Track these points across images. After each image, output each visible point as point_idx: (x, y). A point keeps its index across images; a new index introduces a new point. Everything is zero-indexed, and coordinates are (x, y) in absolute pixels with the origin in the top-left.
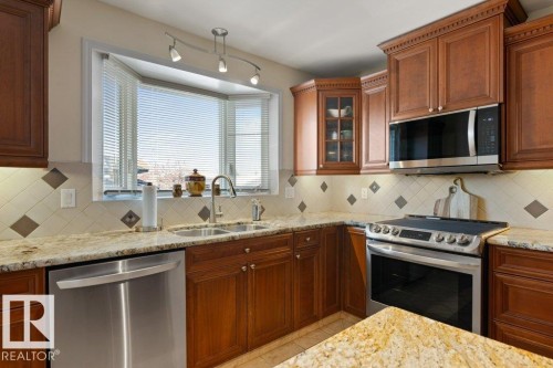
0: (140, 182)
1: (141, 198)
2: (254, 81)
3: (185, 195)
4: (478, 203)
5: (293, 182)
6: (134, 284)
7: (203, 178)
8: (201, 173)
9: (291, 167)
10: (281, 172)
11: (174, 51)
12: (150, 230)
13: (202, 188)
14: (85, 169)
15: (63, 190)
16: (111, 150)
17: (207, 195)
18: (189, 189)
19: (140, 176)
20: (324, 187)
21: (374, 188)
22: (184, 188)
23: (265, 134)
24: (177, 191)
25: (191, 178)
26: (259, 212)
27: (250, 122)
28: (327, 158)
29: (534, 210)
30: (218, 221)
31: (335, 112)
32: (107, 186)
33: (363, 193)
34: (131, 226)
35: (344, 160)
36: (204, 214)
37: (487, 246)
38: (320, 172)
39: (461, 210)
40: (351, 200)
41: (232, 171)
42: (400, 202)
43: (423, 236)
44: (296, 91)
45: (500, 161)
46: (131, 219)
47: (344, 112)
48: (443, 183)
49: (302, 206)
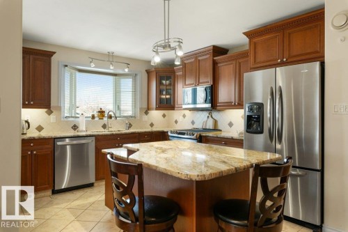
2: (126, 70)
3: (97, 119)
5: (146, 113)
6: (72, 145)
7: (104, 112)
8: (103, 110)
9: (146, 106)
10: (141, 109)
11: (92, 64)
12: (82, 131)
13: (104, 116)
14: (59, 108)
15: (52, 116)
17: (105, 119)
18: (98, 116)
20: (164, 116)
21: (184, 116)
22: (96, 116)
23: (134, 92)
24: (93, 117)
25: (99, 112)
26: (130, 126)
28: (160, 103)
29: (231, 125)
30: (110, 129)
31: (164, 82)
32: (66, 115)
33: (180, 119)
34: (75, 129)
35: (167, 104)
36: (104, 126)
37: (201, 137)
38: (158, 108)
39: (210, 125)
40: (176, 122)
41: (119, 108)
42: (193, 123)
43: (183, 134)
44: (148, 72)
45: (212, 106)
46: (75, 127)
47: (168, 82)
48: (206, 114)
49: (152, 125)
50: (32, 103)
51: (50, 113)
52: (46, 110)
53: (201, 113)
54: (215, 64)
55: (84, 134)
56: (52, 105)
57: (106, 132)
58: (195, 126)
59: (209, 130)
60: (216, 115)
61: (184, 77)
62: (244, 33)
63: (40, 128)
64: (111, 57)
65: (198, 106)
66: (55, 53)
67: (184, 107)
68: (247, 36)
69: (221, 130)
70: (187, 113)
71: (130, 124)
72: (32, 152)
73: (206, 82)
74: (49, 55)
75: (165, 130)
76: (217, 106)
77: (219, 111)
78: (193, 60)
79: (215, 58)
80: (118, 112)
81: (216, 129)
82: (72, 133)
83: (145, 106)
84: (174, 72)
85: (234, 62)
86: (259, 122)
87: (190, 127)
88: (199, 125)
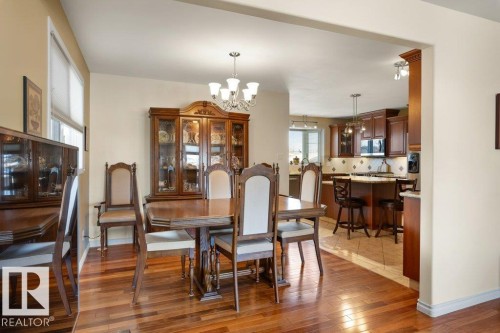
2: (315, 127)
3: (294, 164)
4: (389, 167)
5: (330, 160)
7: (298, 159)
9: (329, 155)
10: (325, 157)
13: (298, 162)
17: (299, 165)
20: (344, 162)
21: (362, 162)
23: (320, 143)
27: (314, 138)
29: (401, 169)
33: (358, 164)
35: (347, 153)
38: (339, 156)
39: (384, 169)
40: (355, 167)
41: (307, 156)
42: (370, 168)
44: (331, 127)
45: (385, 154)
48: (381, 160)
49: (334, 169)
53: (376, 159)
54: (388, 122)
58: (372, 170)
60: (389, 161)
64: (305, 118)
65: (374, 154)
67: (362, 155)
69: (393, 173)
70: (364, 160)
73: (381, 137)
76: (389, 154)
77: (392, 158)
78: (370, 119)
79: (388, 118)
81: (389, 173)
86: (416, 165)
87: (367, 171)
88: (374, 169)
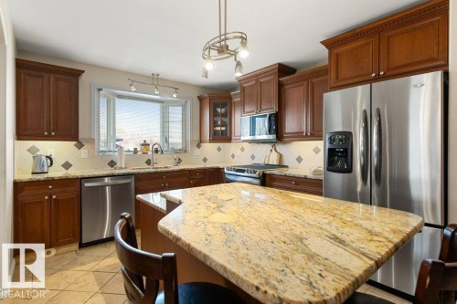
0: (117, 146)
1: (116, 154)
2: (175, 96)
3: (139, 153)
5: (199, 146)
6: (113, 187)
7: (148, 145)
8: (148, 142)
10: (193, 141)
11: (132, 87)
12: (121, 168)
13: (147, 150)
14: (92, 141)
15: (82, 150)
16: (103, 131)
17: (150, 153)
18: (142, 150)
19: (118, 143)
20: (219, 149)
21: (242, 149)
22: (139, 149)
23: (184, 121)
24: (136, 151)
25: (142, 145)
26: (180, 161)
27: (176, 114)
28: (215, 134)
29: (299, 160)
30: (155, 166)
31: (219, 110)
32: (101, 149)
33: (238, 153)
34: (112, 166)
35: (223, 136)
36: (148, 162)
37: (264, 175)
38: (211, 141)
39: (274, 160)
40: (233, 156)
41: (167, 141)
42: (253, 157)
43: (243, 171)
44: (201, 99)
45: (277, 137)
46: (112, 164)
47: (223, 110)
48: (268, 147)
49: (205, 160)
50: (53, 134)
51: (80, 146)
52: (75, 143)
53: (262, 145)
54: (281, 86)
55: (124, 171)
56: (80, 137)
57: (150, 169)
58: (255, 161)
59: (273, 166)
60: (280, 147)
61: (243, 103)
62: (322, 43)
63: (67, 166)
64: (155, 81)
65: (258, 137)
66: (83, 72)
67: (243, 138)
68: (326, 46)
69: (286, 167)
70: (246, 145)
71: (179, 159)
72: (50, 197)
73: (270, 109)
74: (76, 74)
75: (221, 167)
76: (283, 137)
77: (285, 143)
78: (253, 83)
79: (281, 79)
80: (166, 145)
81: (280, 166)
82: (109, 171)
83: (197, 138)
84: (230, 98)
85: (305, 83)
86: (346, 157)
87: (250, 162)
88: (260, 160)
